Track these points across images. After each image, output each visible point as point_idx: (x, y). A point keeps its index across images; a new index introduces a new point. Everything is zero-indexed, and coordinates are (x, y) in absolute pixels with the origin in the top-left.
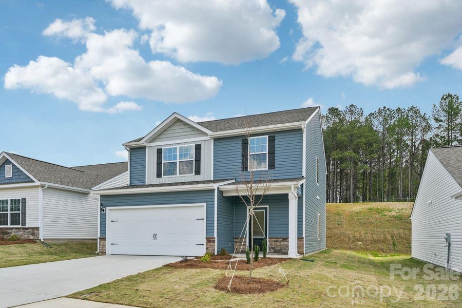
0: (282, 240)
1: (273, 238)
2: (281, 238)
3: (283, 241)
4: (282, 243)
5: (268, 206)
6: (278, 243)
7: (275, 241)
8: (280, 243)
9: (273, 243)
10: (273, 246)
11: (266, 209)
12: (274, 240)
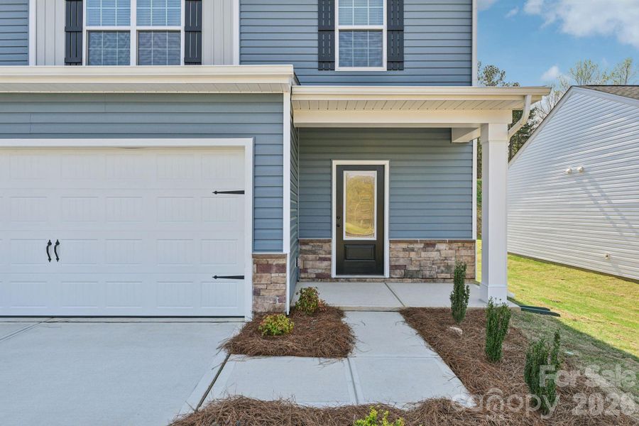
0: (422, 246)
1: (400, 242)
2: (421, 242)
3: (424, 249)
4: (423, 254)
5: (386, 163)
6: (413, 255)
7: (404, 250)
8: (417, 252)
9: (401, 255)
10: (401, 262)
11: (380, 170)
12: (404, 246)
